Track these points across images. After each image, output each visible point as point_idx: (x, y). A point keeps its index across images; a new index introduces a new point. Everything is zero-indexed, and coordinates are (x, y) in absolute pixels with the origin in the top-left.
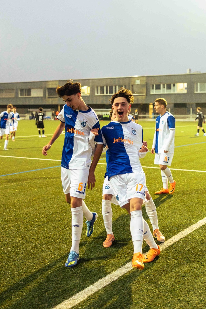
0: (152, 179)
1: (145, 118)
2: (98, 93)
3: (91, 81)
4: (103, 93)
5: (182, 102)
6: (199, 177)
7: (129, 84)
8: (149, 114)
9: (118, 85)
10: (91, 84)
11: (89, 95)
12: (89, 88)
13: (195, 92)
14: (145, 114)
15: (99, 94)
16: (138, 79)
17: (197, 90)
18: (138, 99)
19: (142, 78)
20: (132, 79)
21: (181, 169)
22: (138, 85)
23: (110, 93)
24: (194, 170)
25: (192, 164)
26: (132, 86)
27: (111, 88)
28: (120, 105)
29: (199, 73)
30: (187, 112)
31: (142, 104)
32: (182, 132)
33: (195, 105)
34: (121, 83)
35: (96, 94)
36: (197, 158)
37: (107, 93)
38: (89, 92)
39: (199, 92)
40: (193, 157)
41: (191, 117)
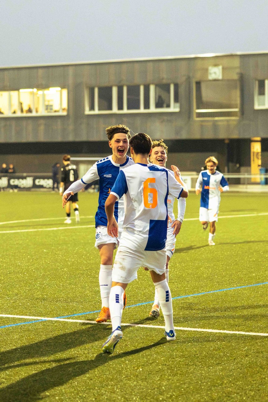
0: (263, 369)
1: (237, 182)
2: (92, 108)
3: (71, 71)
4: (110, 108)
7: (189, 79)
8: (249, 172)
9: (153, 84)
10: (71, 81)
11: (65, 113)
12: (65, 92)
14: (238, 171)
15: (96, 111)
16: (216, 65)
18: (215, 126)
19: (226, 61)
20: (199, 64)
22: (215, 80)
23: (129, 108)
26: (198, 84)
27: (133, 91)
28: (122, 142)
31: (227, 142)
34: (165, 76)
35: (87, 112)
37: (120, 107)
38: (65, 105)
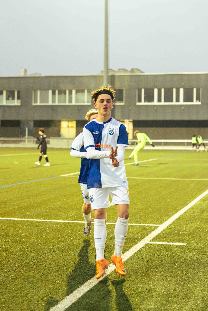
5: (13, 118)
6: (53, 230)
13: (34, 104)
17: (36, 101)
21: (24, 218)
24: (44, 219)
25: (39, 210)
29: (38, 75)
30: (21, 134)
32: (15, 163)
33: (32, 123)
36: (46, 201)
39: (38, 104)
40: (39, 199)
41: (27, 140)
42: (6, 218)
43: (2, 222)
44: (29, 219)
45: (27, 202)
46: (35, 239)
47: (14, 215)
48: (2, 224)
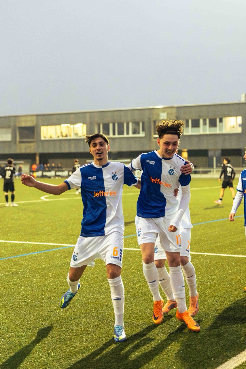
3: (88, 115)
4: (108, 134)
5: (234, 146)
7: (150, 119)
9: (131, 122)
10: (88, 120)
12: (85, 126)
16: (164, 112)
19: (169, 110)
20: (155, 111)
23: (119, 134)
26: (155, 121)
34: (137, 118)
37: (114, 134)
38: (85, 133)
42: (215, 254)
43: (210, 258)
44: (240, 255)
45: (240, 237)
46: (242, 276)
47: (225, 251)
48: (210, 260)
